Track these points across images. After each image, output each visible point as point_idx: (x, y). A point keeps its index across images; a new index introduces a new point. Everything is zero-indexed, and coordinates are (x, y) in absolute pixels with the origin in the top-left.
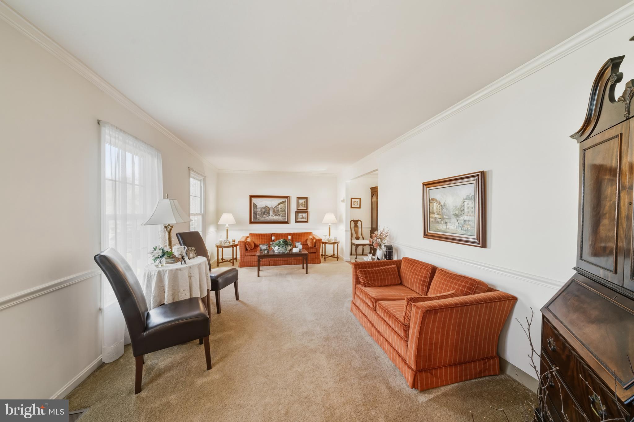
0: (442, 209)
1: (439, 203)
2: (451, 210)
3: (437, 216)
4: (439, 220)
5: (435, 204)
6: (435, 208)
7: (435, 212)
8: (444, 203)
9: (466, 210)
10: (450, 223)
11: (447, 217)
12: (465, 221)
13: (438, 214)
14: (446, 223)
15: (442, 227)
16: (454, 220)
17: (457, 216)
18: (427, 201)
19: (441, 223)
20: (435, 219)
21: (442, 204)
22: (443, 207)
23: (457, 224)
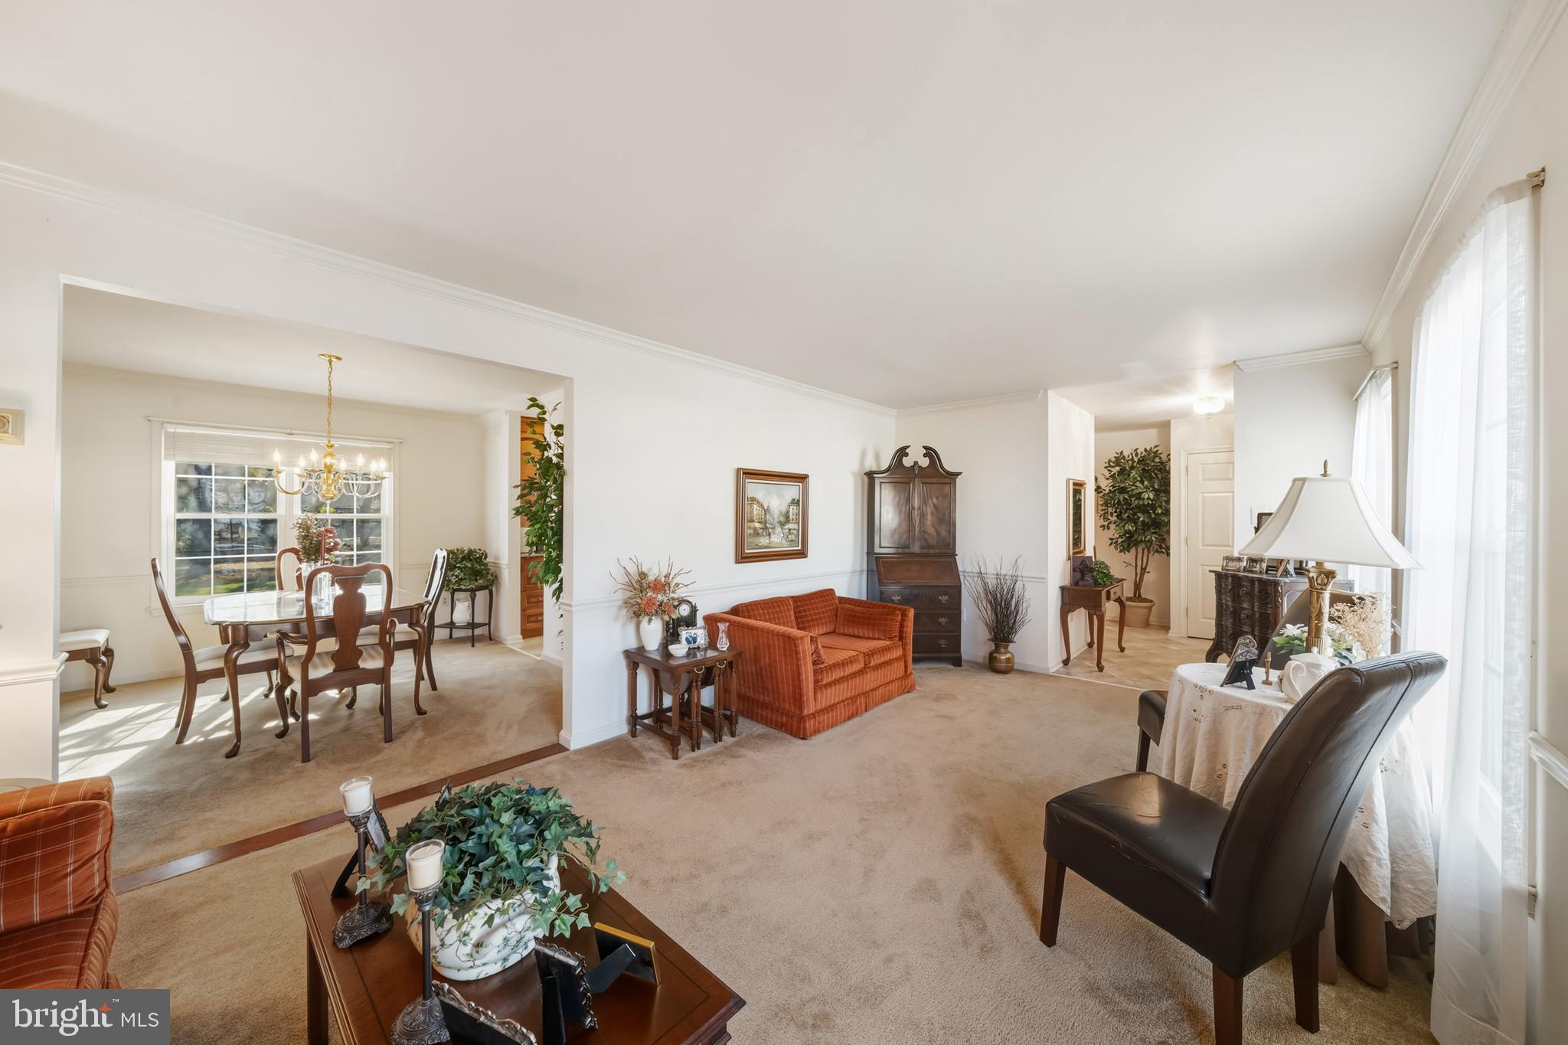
0: (765, 514)
1: (762, 506)
2: (776, 517)
3: (757, 525)
4: (760, 531)
5: (755, 506)
6: (755, 513)
7: (755, 518)
8: (768, 506)
9: (791, 517)
10: (774, 533)
11: (771, 526)
12: (790, 530)
13: (760, 522)
14: (769, 535)
15: (764, 541)
16: (778, 530)
17: (782, 524)
18: (741, 500)
19: (763, 536)
20: (755, 529)
21: (766, 508)
22: (767, 511)
23: (782, 535)
